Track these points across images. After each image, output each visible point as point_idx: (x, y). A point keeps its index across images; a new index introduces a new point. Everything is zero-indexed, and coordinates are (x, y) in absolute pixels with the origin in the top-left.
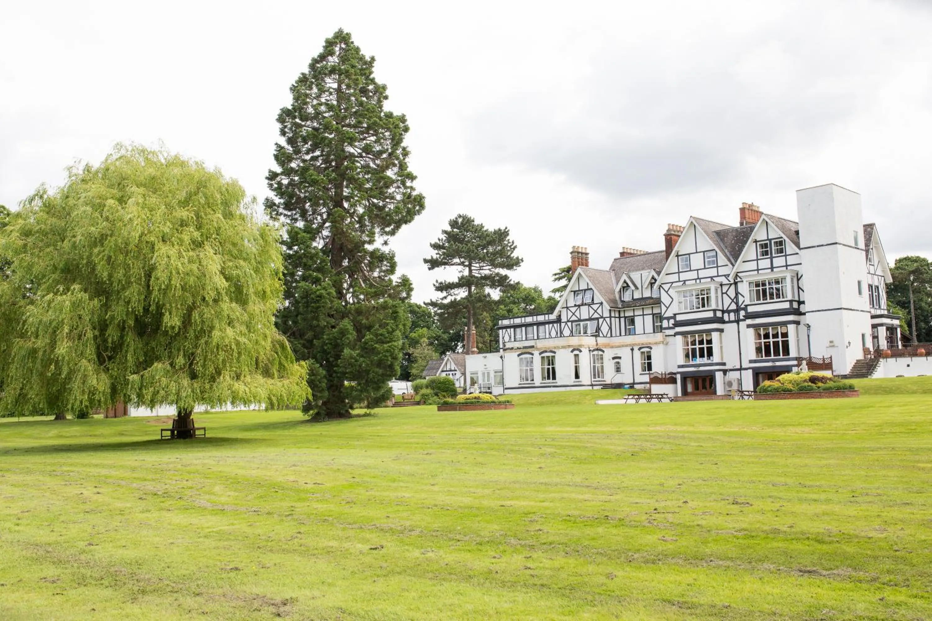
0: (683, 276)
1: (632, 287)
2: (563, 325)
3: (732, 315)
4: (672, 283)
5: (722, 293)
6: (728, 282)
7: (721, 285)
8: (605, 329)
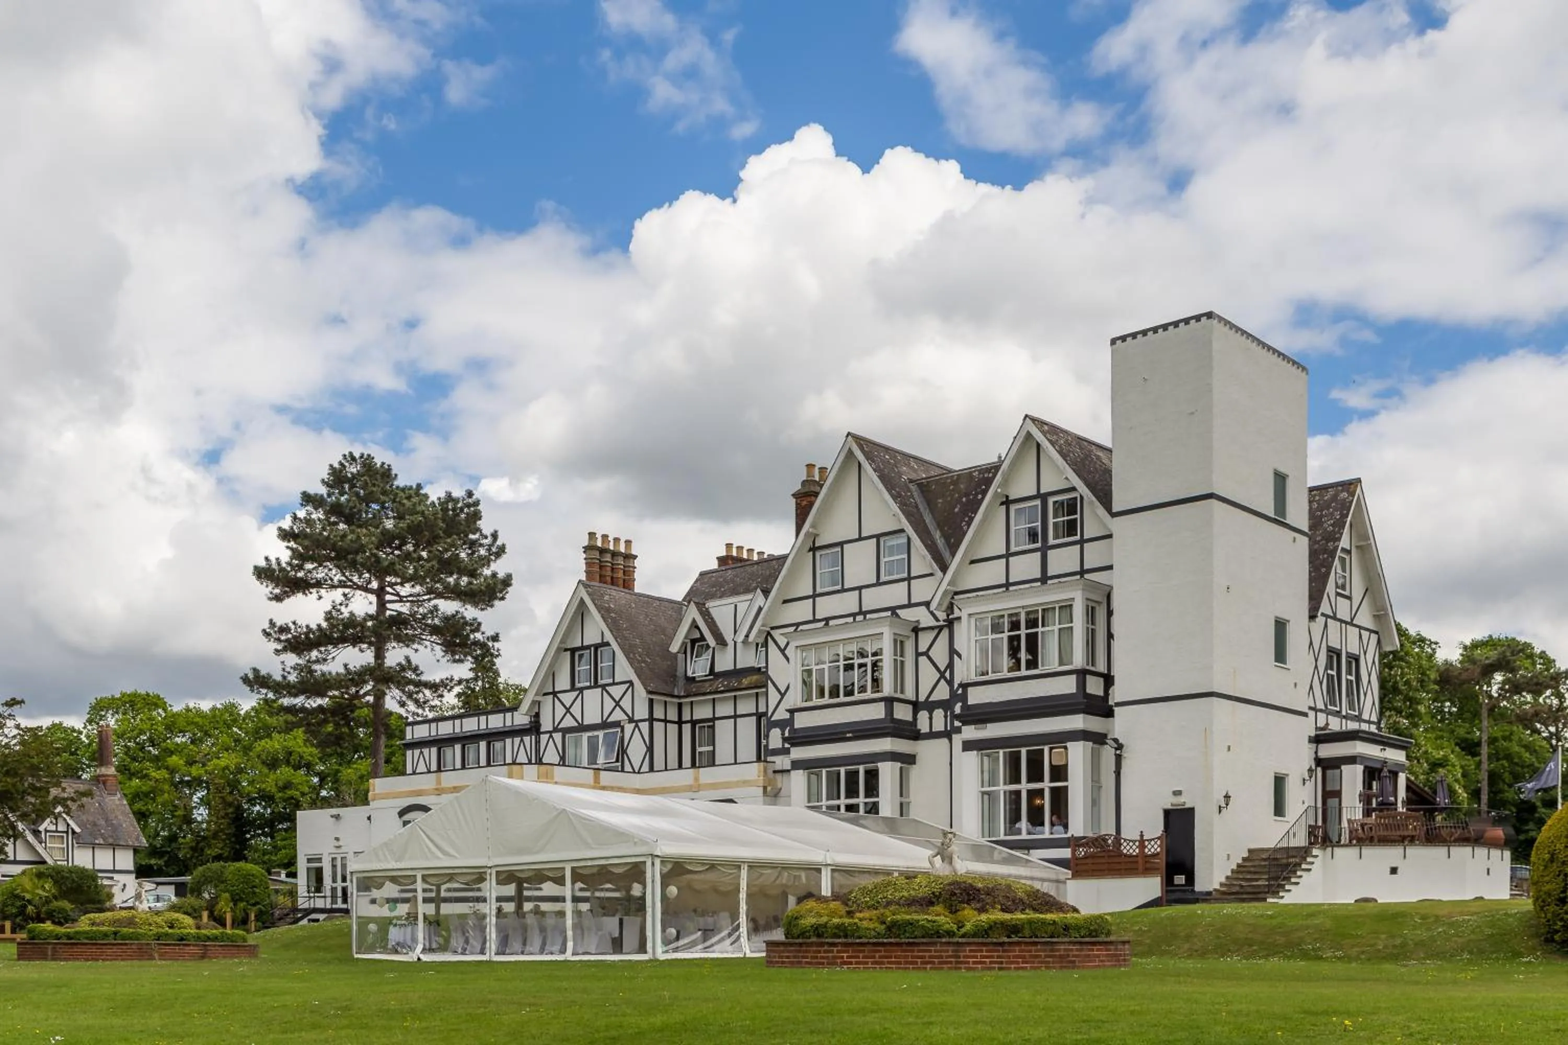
0: (826, 607)
1: (711, 641)
2: (544, 738)
3: (939, 714)
4: (798, 625)
5: (918, 654)
6: (933, 623)
7: (916, 630)
8: (637, 750)
